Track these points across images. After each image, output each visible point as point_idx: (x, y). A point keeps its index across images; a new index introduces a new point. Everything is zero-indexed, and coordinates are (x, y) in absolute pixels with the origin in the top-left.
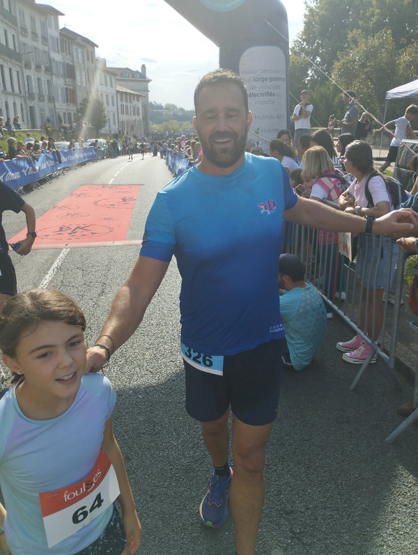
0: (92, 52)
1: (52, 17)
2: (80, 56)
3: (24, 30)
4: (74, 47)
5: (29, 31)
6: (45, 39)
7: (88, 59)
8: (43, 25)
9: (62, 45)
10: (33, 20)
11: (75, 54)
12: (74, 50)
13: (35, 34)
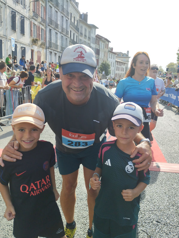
0: (108, 44)
1: (94, 29)
2: (103, 46)
3: (81, 34)
4: (101, 42)
5: (84, 34)
6: (89, 38)
7: (106, 47)
8: (89, 32)
9: (96, 41)
10: (86, 30)
11: (101, 45)
12: (101, 43)
13: (85, 36)
